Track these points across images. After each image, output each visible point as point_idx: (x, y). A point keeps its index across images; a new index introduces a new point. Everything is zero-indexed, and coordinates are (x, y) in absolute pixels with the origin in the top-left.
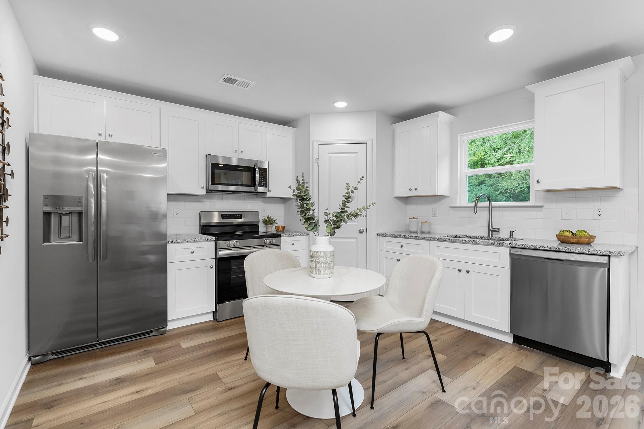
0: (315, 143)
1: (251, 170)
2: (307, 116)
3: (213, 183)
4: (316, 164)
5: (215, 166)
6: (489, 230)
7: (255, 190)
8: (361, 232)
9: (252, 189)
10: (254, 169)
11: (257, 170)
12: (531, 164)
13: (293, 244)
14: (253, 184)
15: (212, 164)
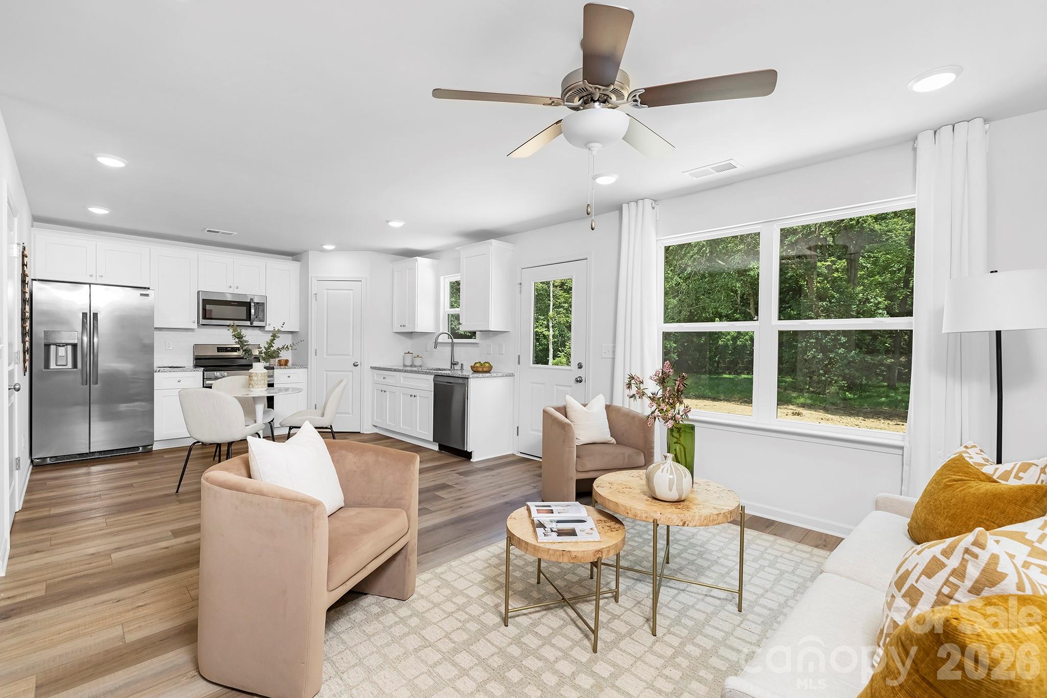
0: (313, 279)
1: (248, 305)
2: (307, 251)
3: (205, 317)
4: (314, 299)
5: (206, 302)
6: (452, 364)
7: (251, 324)
8: (355, 365)
9: (248, 323)
10: (250, 303)
11: (252, 304)
12: (459, 309)
13: (289, 377)
14: (249, 318)
15: (203, 299)
